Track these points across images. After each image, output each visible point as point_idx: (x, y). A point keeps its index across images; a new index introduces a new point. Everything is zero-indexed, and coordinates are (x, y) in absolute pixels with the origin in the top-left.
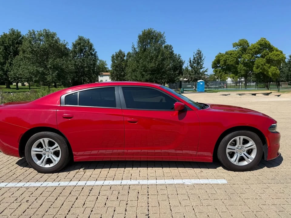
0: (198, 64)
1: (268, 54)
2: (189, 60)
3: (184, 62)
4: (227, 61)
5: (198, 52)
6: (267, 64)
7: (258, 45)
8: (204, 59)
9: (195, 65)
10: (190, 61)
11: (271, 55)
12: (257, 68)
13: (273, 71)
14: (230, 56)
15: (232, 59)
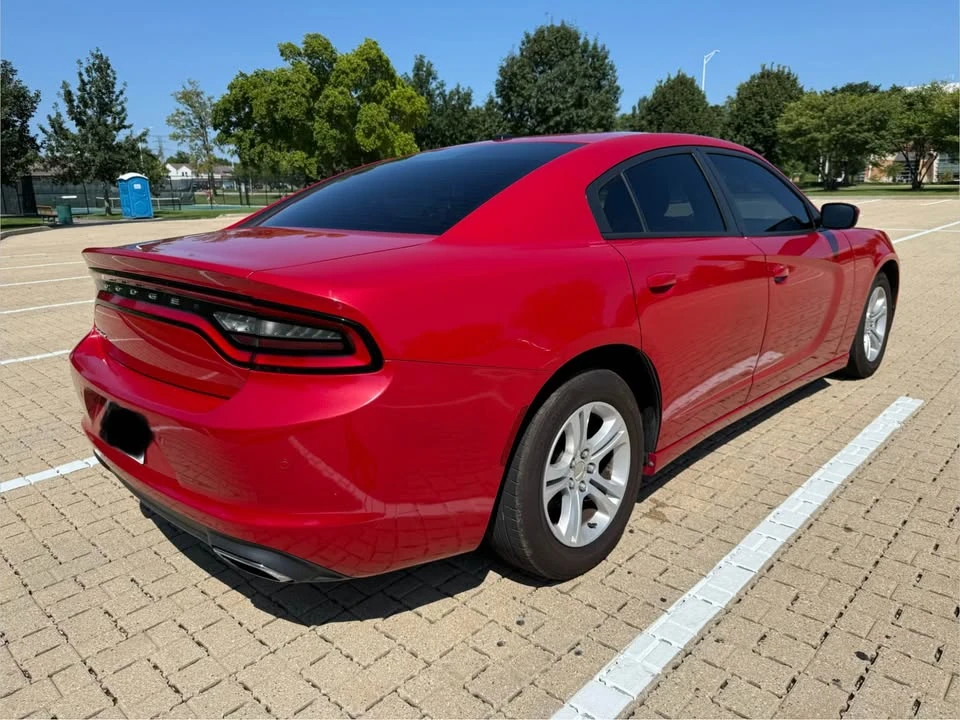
0: (105, 108)
1: (388, 94)
2: (62, 92)
3: (38, 96)
4: (281, 105)
5: (97, 62)
6: (391, 124)
7: (363, 60)
8: (121, 93)
9: (90, 112)
10: (68, 94)
11: (397, 97)
12: (368, 136)
13: (405, 145)
14: (285, 88)
15: (293, 97)
